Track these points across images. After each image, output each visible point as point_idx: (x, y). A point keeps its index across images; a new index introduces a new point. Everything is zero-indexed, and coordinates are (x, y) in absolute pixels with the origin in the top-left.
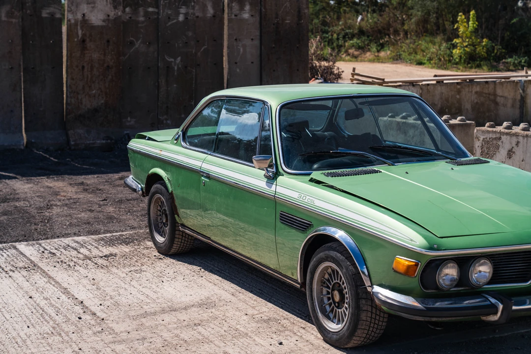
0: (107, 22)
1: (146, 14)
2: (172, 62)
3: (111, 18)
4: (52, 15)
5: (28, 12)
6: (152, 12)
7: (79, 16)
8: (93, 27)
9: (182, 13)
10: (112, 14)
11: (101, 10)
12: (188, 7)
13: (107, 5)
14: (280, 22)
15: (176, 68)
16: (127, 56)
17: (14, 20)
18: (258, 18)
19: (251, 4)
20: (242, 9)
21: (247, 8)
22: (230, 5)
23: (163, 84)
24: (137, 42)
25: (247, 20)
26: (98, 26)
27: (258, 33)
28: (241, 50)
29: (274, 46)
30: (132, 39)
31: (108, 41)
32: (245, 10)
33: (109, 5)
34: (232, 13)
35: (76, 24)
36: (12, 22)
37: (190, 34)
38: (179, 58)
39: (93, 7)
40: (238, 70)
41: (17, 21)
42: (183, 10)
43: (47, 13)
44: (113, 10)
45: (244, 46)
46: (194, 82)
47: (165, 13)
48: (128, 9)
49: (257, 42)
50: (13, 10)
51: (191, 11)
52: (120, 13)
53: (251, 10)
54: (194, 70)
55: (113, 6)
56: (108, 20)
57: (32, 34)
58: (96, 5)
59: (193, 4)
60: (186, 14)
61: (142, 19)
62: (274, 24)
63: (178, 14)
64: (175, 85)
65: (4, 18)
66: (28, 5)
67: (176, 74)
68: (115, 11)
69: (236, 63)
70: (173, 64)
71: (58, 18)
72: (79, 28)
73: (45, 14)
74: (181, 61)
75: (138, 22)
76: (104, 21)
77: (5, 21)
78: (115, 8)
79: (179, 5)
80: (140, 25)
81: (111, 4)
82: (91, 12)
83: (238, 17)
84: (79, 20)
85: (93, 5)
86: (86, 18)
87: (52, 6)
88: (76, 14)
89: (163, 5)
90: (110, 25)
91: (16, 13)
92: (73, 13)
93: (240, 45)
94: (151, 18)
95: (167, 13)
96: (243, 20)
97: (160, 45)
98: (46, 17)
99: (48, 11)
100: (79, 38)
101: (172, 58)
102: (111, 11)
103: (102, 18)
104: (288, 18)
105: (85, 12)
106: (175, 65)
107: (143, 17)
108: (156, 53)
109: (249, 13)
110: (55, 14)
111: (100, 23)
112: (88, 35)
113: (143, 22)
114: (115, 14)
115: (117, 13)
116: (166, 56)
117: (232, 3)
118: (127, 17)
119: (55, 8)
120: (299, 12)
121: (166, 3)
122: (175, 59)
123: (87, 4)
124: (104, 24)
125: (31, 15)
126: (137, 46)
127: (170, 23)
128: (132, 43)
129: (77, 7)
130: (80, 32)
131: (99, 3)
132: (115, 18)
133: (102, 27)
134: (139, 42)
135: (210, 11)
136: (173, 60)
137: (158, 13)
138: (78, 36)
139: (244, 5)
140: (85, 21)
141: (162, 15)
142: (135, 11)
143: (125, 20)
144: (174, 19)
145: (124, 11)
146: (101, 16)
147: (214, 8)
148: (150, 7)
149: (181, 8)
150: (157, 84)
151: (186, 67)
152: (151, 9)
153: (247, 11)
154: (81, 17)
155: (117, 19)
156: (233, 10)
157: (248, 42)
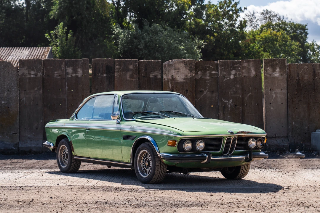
0: (186, 80)
1: (211, 75)
2: (227, 102)
3: (188, 77)
4: (155, 77)
5: (142, 75)
6: (215, 73)
7: (170, 77)
8: (178, 83)
9: (233, 74)
10: (189, 75)
11: (183, 73)
12: (236, 70)
13: (186, 70)
14: (301, 78)
15: (229, 106)
16: (199, 99)
17: (134, 80)
18: (286, 76)
19: (280, 68)
20: (274, 70)
21: (278, 70)
22: (266, 69)
23: (221, 115)
24: (205, 91)
25: (278, 78)
26: (181, 82)
27: (285, 85)
28: (274, 96)
29: (296, 93)
30: (202, 89)
31: (187, 91)
32: (276, 72)
33: (187, 70)
34: (267, 74)
35: (168, 81)
36: (133, 80)
37: (238, 86)
38: (231, 100)
39: (178, 72)
40: (272, 108)
41: (135, 80)
42: (233, 72)
43: (153, 76)
44: (190, 73)
45: (276, 93)
46: (241, 114)
47: (222, 74)
48: (199, 73)
49: (285, 91)
50: (133, 74)
51: (238, 73)
52: (193, 75)
53: (280, 71)
54: (241, 108)
55: (190, 71)
56: (187, 78)
57: (144, 87)
58: (180, 70)
59: (239, 68)
60: (235, 75)
61: (208, 78)
62: (296, 80)
63: (231, 74)
64: (229, 116)
65: (128, 79)
66: (142, 71)
67: (229, 109)
68: (191, 73)
69: (271, 104)
70: (227, 103)
71: (159, 78)
72: (170, 83)
73: (151, 76)
74: (233, 102)
75: (206, 80)
76: (184, 79)
77: (129, 80)
78: (191, 71)
79: (230, 69)
80: (207, 81)
81: (188, 69)
82: (177, 74)
83: (272, 76)
84: (170, 79)
85: (178, 71)
86: (174, 78)
87: (156, 71)
88: (168, 75)
89: (220, 70)
90: (188, 81)
91: (135, 75)
92: (166, 75)
93: (273, 92)
94: (214, 77)
95: (223, 74)
96: (275, 78)
97: (219, 93)
98: (152, 78)
99: (153, 74)
100: (170, 89)
101: (227, 100)
102: (189, 73)
103: (183, 78)
104: (306, 76)
105: (173, 74)
106: (229, 104)
107: (209, 76)
108: (217, 97)
109: (279, 73)
110: (157, 76)
111: (182, 80)
112: (175, 87)
113: (209, 80)
114: (191, 75)
115: (192, 75)
116: (223, 99)
117: (267, 67)
118: (199, 77)
119: (157, 72)
120: (314, 72)
121: (222, 68)
122: (229, 101)
123: (175, 70)
124: (184, 81)
125: (144, 77)
126: (205, 93)
127: (225, 80)
128: (202, 92)
129: (169, 71)
130: (170, 86)
131: (182, 69)
132: (191, 77)
133: (183, 82)
134: (206, 91)
135: (253, 73)
136: (227, 101)
137: (218, 74)
138: (169, 88)
139: (276, 69)
140: (173, 79)
141: (220, 75)
142: (204, 74)
143: (198, 79)
144: (228, 78)
145: (196, 73)
146: (183, 76)
147: (255, 71)
148: (213, 71)
149: (232, 71)
150: (217, 115)
151: (236, 106)
152: (213, 72)
153: (278, 72)
154: (171, 77)
155: (192, 78)
156: (268, 72)
157: (278, 91)
